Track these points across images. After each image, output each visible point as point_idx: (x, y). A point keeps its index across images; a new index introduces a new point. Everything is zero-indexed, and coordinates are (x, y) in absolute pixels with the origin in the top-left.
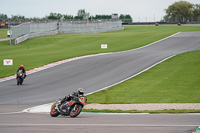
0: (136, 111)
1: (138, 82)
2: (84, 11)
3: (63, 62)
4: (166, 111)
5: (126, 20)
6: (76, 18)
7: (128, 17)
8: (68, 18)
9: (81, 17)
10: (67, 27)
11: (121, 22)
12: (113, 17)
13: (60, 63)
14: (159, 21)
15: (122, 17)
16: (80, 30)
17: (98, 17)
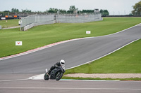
0: (110, 79)
1: (112, 58)
2: (74, 7)
3: (58, 43)
4: (132, 79)
5: (105, 13)
6: (69, 12)
7: (106, 11)
8: (62, 12)
9: (72, 11)
10: (61, 18)
11: (100, 15)
12: (95, 11)
13: (56, 44)
14: (128, 14)
15: (101, 11)
16: (71, 21)
17: (84, 11)
